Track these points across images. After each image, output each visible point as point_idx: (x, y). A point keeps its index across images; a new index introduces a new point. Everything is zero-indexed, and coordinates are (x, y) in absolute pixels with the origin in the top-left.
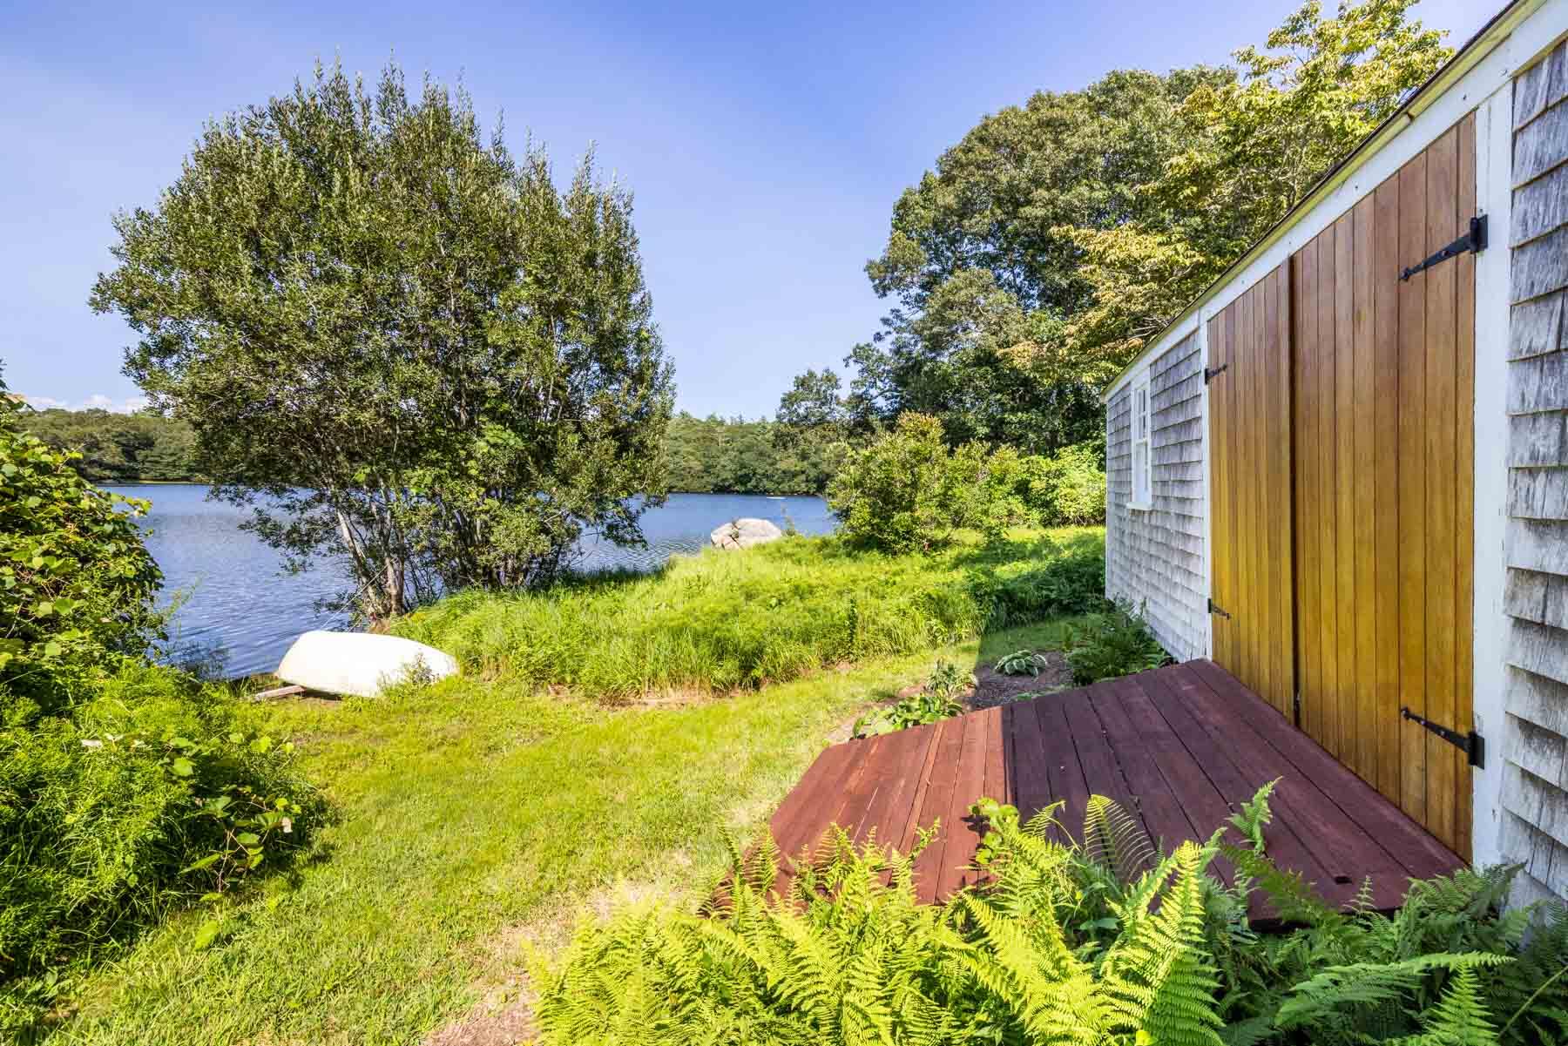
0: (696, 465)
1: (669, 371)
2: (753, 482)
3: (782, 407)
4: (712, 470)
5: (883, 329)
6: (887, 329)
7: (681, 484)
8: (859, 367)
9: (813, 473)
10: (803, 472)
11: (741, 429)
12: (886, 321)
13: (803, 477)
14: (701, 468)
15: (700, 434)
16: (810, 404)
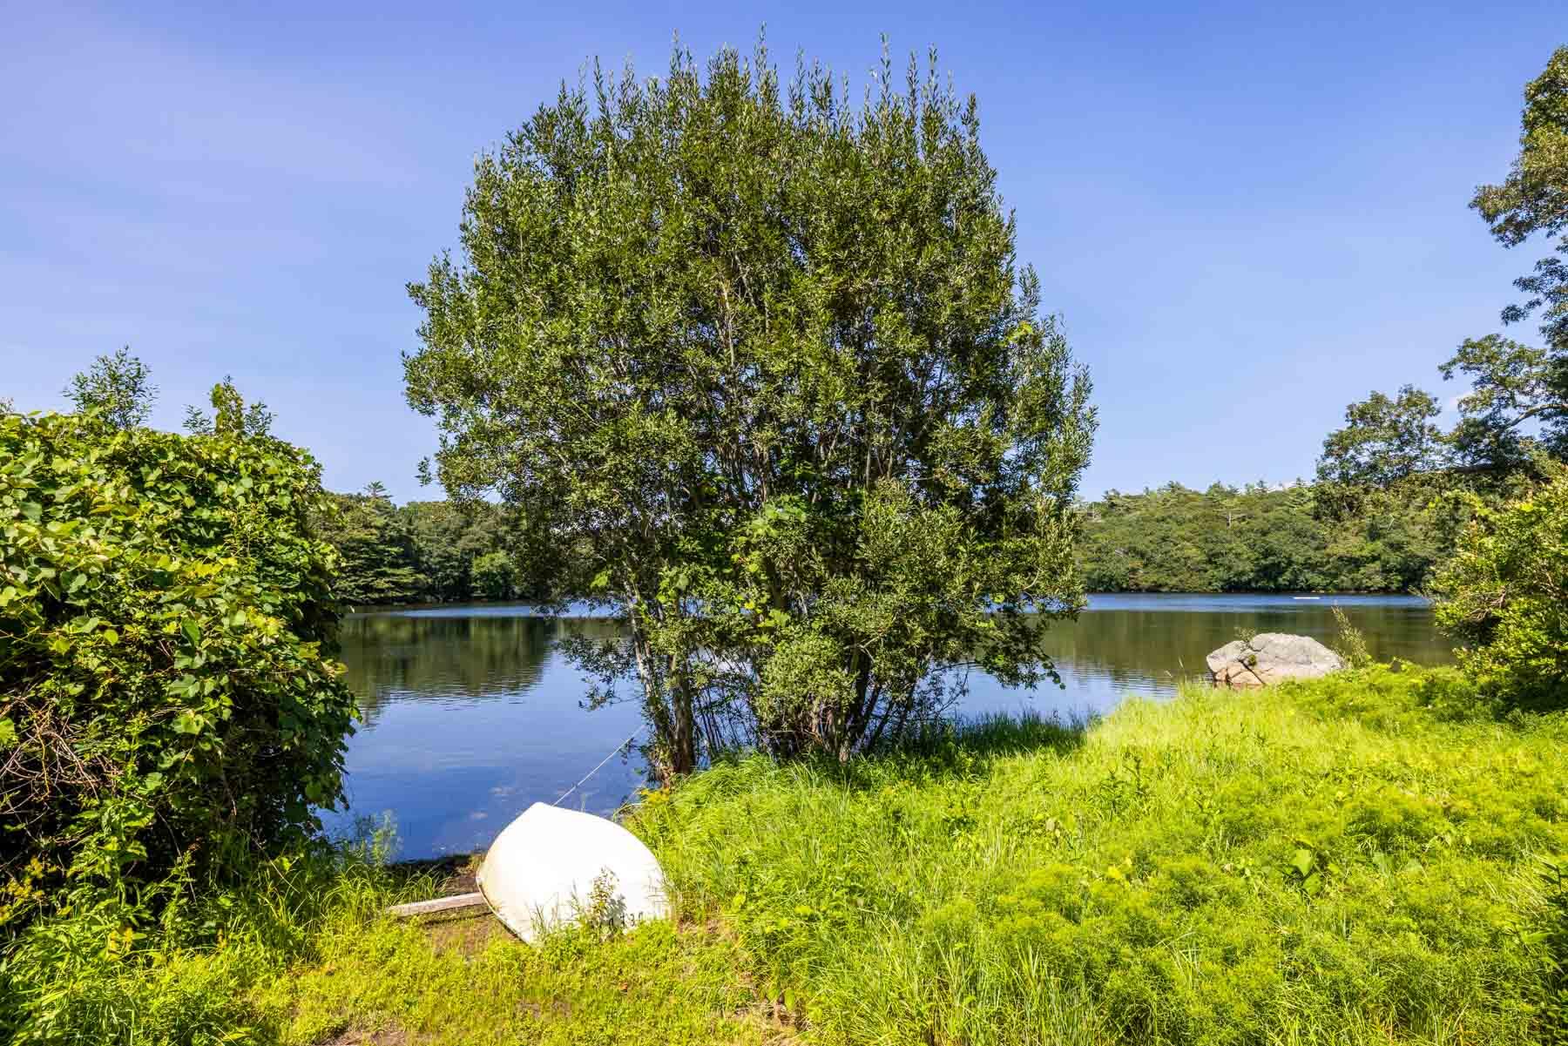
0: (1194, 553)
1: (1082, 390)
2: (1288, 575)
3: (1329, 454)
4: (1220, 560)
5: (1522, 298)
6: (1530, 296)
7: (1173, 581)
8: (1474, 376)
9: (1394, 559)
10: (1374, 559)
11: (1263, 499)
12: (1525, 284)
13: (1377, 565)
14: (1204, 558)
15: (1199, 512)
16: (1380, 446)
